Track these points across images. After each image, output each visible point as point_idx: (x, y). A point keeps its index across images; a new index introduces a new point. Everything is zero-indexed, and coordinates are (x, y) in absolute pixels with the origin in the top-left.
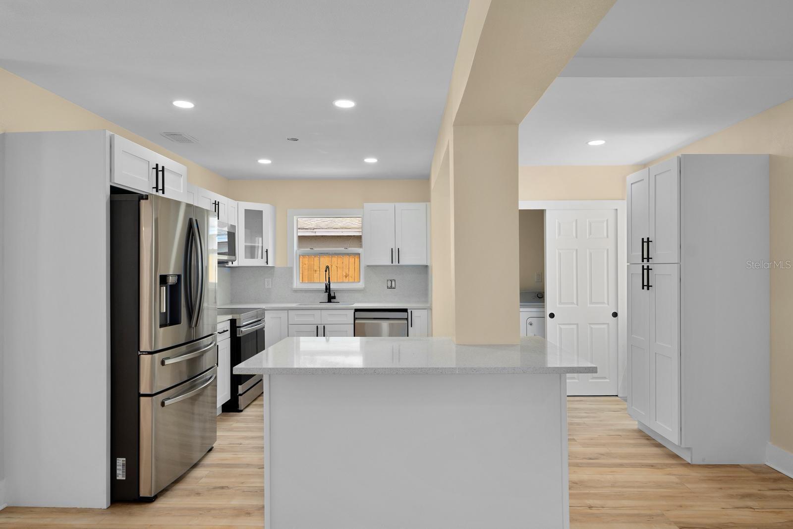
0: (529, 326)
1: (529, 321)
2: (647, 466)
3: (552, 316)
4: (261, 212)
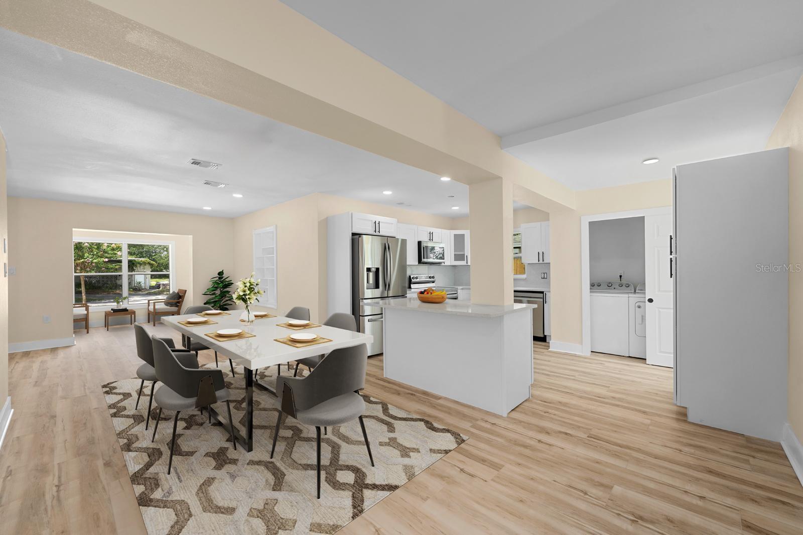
0: (637, 309)
1: (637, 305)
2: (640, 411)
3: (651, 301)
4: (463, 235)
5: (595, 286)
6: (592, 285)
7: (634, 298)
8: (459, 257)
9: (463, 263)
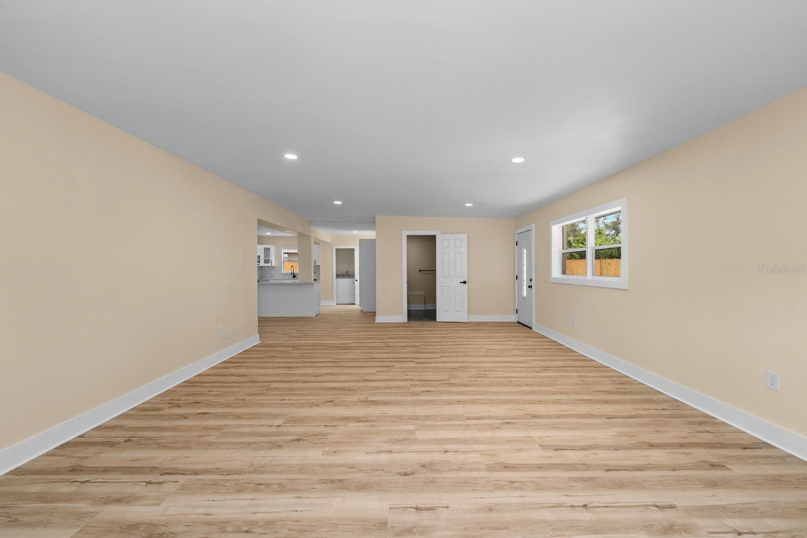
3: (356, 280)
4: (269, 248)
5: (338, 276)
6: (337, 276)
7: (351, 280)
8: (266, 261)
9: (269, 265)
